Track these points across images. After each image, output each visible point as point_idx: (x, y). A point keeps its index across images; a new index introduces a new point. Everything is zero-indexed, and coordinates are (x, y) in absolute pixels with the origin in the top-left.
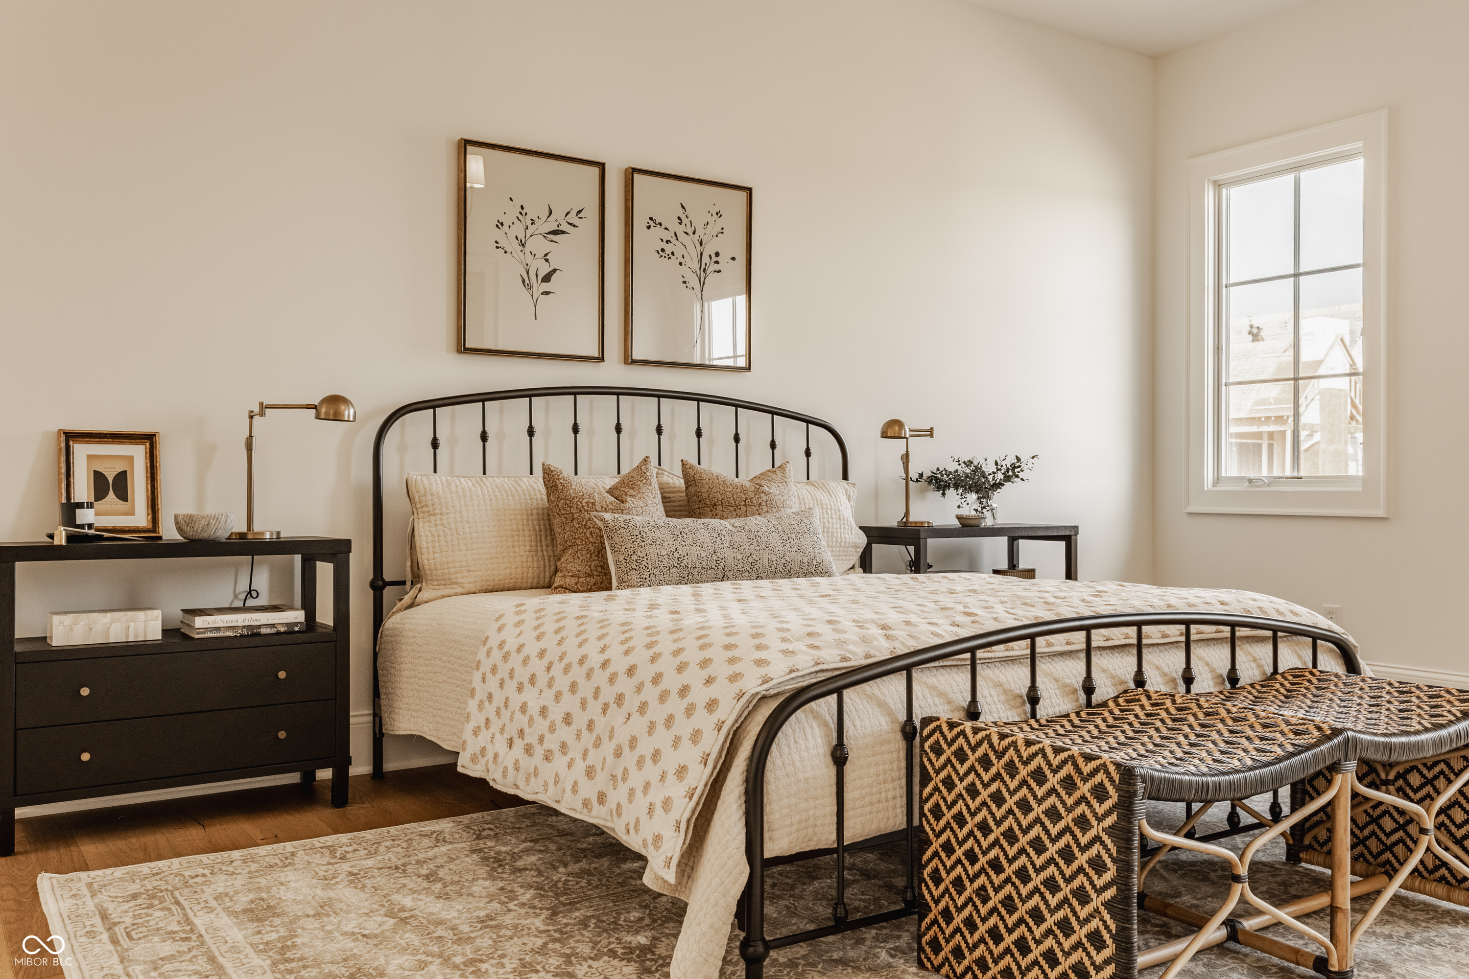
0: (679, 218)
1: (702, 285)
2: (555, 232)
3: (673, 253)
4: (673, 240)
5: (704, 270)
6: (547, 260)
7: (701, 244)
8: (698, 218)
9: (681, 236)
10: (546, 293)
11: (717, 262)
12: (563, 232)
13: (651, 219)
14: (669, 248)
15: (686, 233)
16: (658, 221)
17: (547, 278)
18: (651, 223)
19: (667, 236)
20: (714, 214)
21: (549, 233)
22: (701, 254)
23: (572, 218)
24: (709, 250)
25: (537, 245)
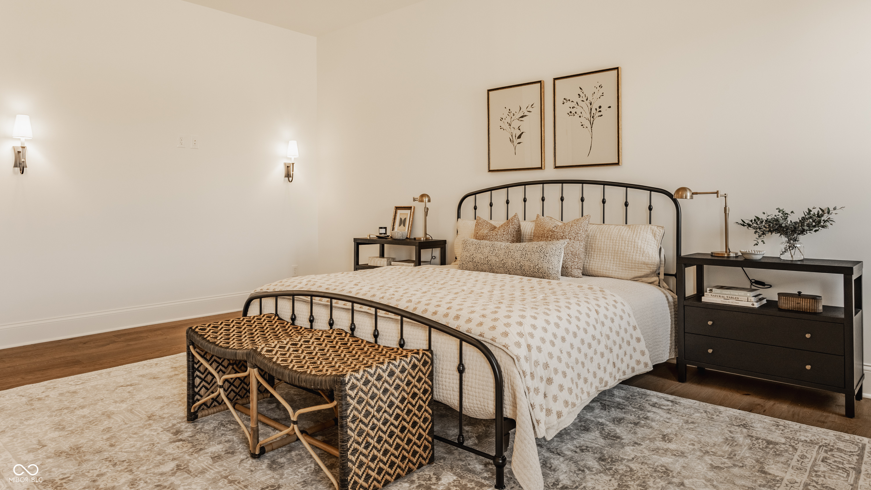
0: (579, 95)
1: (592, 124)
2: (522, 117)
3: (576, 113)
4: (576, 106)
5: (593, 117)
6: (519, 129)
7: (591, 104)
8: (588, 92)
9: (580, 103)
10: (519, 143)
11: (600, 111)
12: (526, 116)
13: (565, 99)
14: (573, 111)
15: (583, 101)
16: (568, 99)
17: (519, 137)
18: (565, 101)
19: (573, 105)
20: (598, 87)
21: (520, 117)
22: (591, 109)
23: (530, 109)
24: (595, 106)
25: (516, 124)
